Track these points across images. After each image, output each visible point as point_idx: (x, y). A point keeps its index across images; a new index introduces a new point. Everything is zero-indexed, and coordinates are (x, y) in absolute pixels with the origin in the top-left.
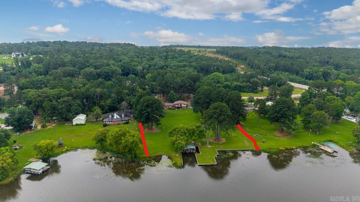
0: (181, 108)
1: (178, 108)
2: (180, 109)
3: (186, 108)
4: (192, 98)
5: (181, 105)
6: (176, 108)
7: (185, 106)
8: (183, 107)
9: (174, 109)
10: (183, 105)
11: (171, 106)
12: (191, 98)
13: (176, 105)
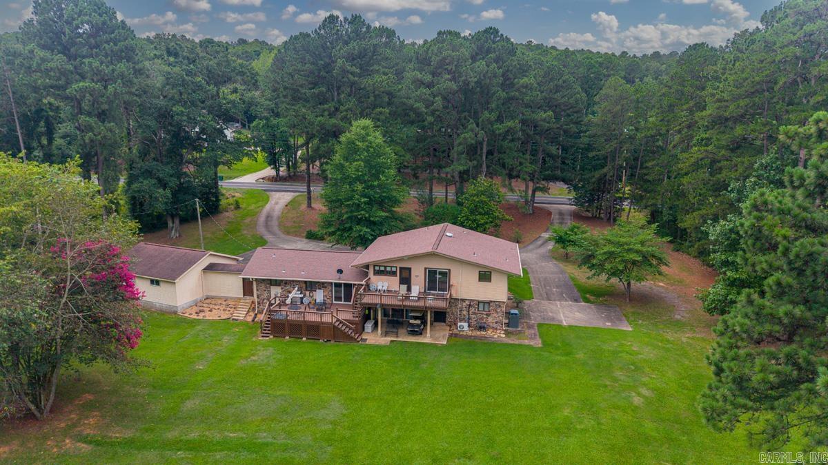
0: (440, 316)
1: (396, 318)
2: (427, 339)
3: (513, 322)
4: (561, 214)
5: (438, 280)
6: (368, 314)
7: (497, 291)
8: (471, 304)
9: (335, 334)
10: (465, 286)
11: (310, 286)
12: (555, 217)
13: (381, 272)
